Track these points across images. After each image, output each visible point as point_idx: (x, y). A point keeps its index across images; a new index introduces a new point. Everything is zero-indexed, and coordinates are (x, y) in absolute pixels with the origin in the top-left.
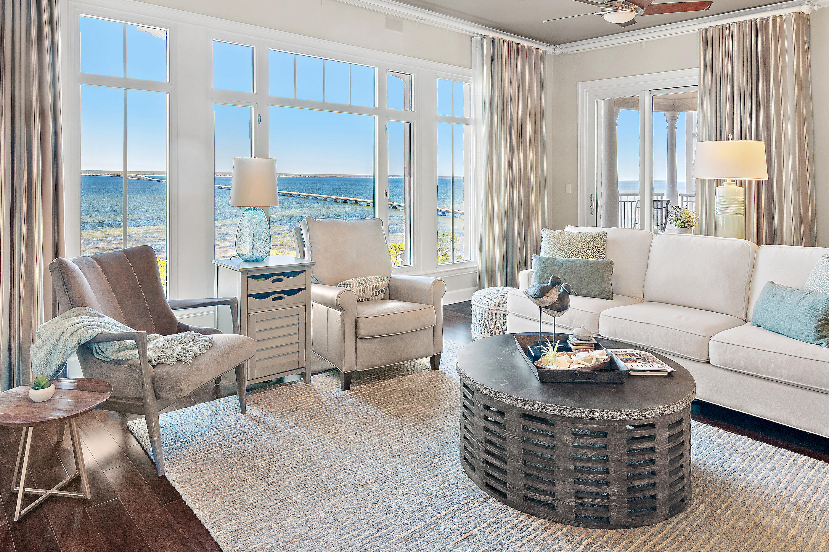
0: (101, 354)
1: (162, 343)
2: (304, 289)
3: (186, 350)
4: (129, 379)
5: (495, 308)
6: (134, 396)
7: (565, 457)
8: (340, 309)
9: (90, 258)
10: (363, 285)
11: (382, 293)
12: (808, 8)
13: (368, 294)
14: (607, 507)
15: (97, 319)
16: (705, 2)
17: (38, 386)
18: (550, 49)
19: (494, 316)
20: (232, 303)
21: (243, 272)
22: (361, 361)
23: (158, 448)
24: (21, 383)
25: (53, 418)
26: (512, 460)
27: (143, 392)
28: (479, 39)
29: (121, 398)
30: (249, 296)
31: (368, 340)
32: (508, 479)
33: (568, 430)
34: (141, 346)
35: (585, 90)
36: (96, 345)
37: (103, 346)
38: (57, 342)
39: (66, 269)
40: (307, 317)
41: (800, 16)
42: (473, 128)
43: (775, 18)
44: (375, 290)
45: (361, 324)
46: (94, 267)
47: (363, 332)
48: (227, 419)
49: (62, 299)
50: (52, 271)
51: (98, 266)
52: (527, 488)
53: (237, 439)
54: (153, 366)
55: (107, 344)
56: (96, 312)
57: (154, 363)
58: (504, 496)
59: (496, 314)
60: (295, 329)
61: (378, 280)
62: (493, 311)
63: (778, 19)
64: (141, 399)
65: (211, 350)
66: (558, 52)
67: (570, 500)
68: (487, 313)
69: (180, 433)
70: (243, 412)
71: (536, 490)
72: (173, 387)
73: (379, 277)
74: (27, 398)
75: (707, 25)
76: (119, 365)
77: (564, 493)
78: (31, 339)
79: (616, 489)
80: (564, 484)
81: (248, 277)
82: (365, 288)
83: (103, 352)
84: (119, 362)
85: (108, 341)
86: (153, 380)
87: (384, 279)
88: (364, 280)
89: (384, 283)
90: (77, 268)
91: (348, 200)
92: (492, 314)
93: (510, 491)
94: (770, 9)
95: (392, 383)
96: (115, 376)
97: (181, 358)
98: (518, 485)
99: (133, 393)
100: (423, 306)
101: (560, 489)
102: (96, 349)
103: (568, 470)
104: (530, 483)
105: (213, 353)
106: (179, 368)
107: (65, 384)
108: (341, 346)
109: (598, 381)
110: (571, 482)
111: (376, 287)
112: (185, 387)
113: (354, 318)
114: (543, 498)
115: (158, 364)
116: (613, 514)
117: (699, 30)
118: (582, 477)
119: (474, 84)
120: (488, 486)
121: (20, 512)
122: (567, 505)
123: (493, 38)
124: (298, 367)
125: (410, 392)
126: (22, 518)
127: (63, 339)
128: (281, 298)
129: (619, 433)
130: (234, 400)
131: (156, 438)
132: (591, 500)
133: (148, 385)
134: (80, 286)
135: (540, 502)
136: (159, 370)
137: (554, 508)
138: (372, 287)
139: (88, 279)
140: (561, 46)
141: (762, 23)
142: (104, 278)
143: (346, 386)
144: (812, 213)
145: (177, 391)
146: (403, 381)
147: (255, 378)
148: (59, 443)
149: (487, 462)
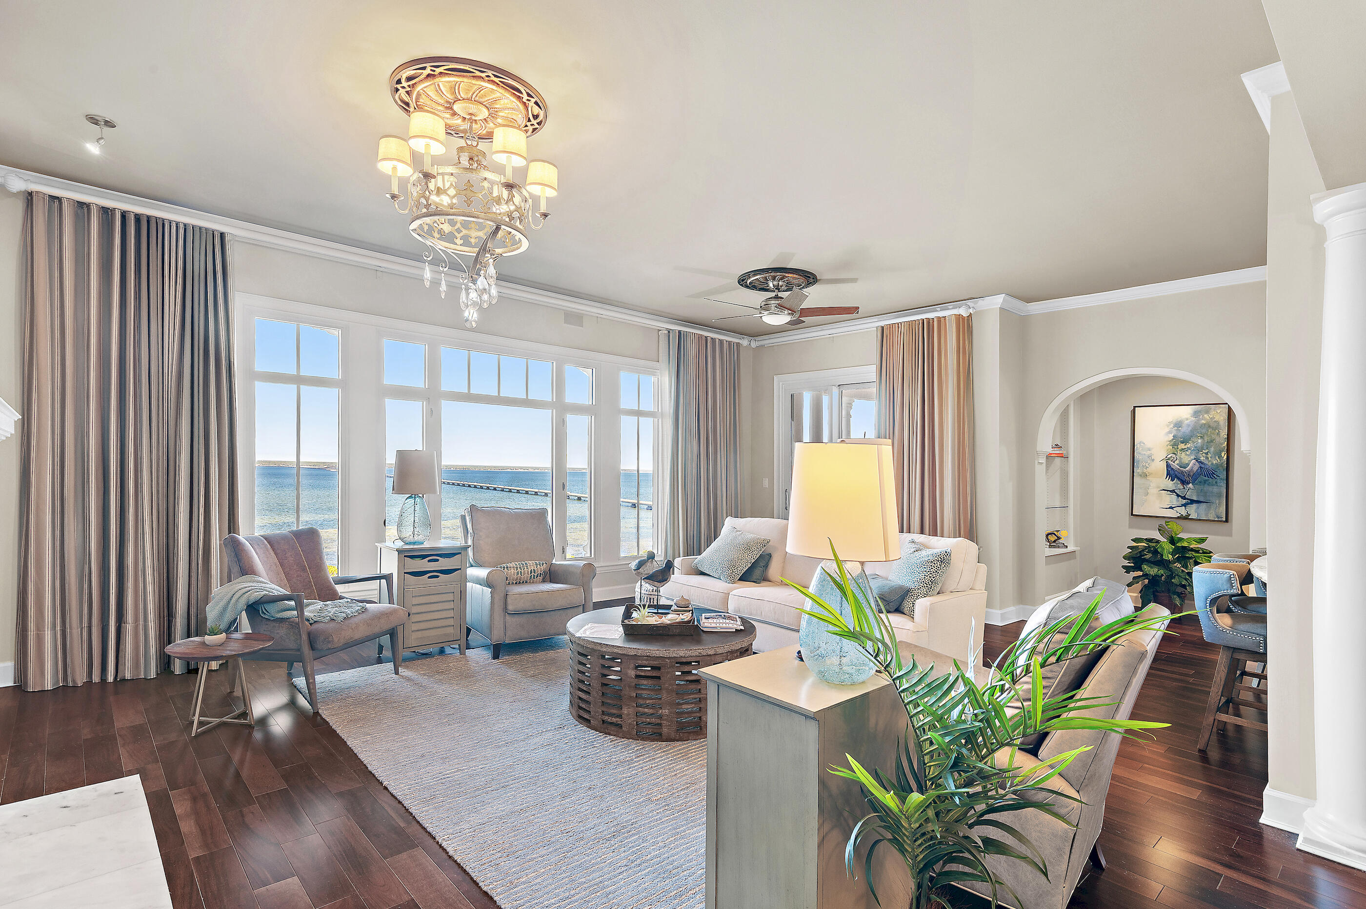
0: (267, 613)
1: (320, 607)
2: (460, 569)
3: (340, 611)
4: (290, 634)
5: (652, 593)
6: (293, 648)
7: (630, 687)
8: (490, 587)
9: (262, 538)
10: (521, 569)
11: (540, 576)
12: (965, 311)
13: (526, 576)
14: (660, 725)
15: (264, 585)
16: (853, 307)
17: (213, 633)
18: (745, 342)
19: (652, 601)
20: (388, 578)
21: (400, 551)
22: (509, 633)
23: (313, 689)
24: (199, 633)
25: (224, 655)
26: (593, 693)
27: (300, 645)
28: (666, 332)
29: (283, 650)
30: (405, 573)
31: (516, 616)
32: (592, 708)
33: (632, 666)
34: (300, 607)
35: (781, 383)
36: (262, 606)
37: (268, 607)
38: (229, 602)
39: (237, 543)
40: (463, 593)
41: (959, 317)
42: (660, 420)
43: (939, 318)
44: (533, 574)
45: (509, 600)
46: (264, 543)
47: (510, 607)
48: (380, 678)
49: (236, 569)
50: (226, 546)
51: (267, 543)
52: (603, 713)
53: (385, 690)
54: (311, 624)
55: (272, 605)
56: (263, 580)
57: (312, 621)
58: (588, 721)
59: (653, 599)
60: (451, 605)
61: (537, 564)
62: (651, 596)
63: (942, 320)
64: (299, 650)
65: (363, 614)
66: (754, 345)
67: (632, 720)
68: (645, 598)
69: (337, 686)
70: (397, 673)
71: (610, 715)
72: (325, 639)
73: (538, 562)
74: (203, 643)
75: (882, 323)
76: (282, 622)
77: (628, 715)
78: (207, 601)
79: (667, 711)
80: (629, 708)
81: (405, 556)
82: (523, 571)
83: (268, 612)
84: (282, 620)
85: (272, 602)
86: (309, 634)
87: (543, 564)
88: (523, 564)
89: (542, 567)
90: (247, 543)
91: (582, 497)
92: (650, 599)
93: (592, 717)
94: (938, 309)
95: (540, 655)
96: (278, 631)
97: (335, 618)
98: (597, 712)
99: (292, 645)
100: (572, 586)
101: (626, 712)
102: (262, 609)
103: (631, 697)
104: (605, 709)
105: (364, 616)
106: (332, 625)
107: (236, 636)
108: (491, 620)
109: (671, 633)
110: (633, 706)
111: (534, 570)
112: (336, 640)
113: (502, 595)
114: (614, 720)
115: (315, 622)
116: (665, 730)
117: (877, 327)
118: (641, 702)
119: (661, 377)
120: (580, 717)
121: (196, 731)
122: (630, 724)
123: (680, 332)
124: (453, 640)
125: (553, 661)
126: (198, 735)
127: (234, 599)
128: (437, 577)
129: (670, 667)
130: (390, 666)
131: (311, 681)
132: (648, 720)
133: (304, 637)
134: (250, 558)
135: (611, 723)
136: (315, 626)
137: (621, 727)
138: (530, 570)
139: (257, 553)
140: (757, 338)
141: (928, 323)
142: (272, 553)
143: (496, 656)
144: (972, 507)
145: (329, 642)
146: (551, 654)
147: (411, 646)
148: (232, 692)
149: (580, 698)
